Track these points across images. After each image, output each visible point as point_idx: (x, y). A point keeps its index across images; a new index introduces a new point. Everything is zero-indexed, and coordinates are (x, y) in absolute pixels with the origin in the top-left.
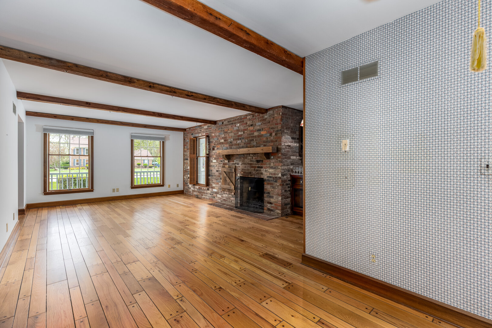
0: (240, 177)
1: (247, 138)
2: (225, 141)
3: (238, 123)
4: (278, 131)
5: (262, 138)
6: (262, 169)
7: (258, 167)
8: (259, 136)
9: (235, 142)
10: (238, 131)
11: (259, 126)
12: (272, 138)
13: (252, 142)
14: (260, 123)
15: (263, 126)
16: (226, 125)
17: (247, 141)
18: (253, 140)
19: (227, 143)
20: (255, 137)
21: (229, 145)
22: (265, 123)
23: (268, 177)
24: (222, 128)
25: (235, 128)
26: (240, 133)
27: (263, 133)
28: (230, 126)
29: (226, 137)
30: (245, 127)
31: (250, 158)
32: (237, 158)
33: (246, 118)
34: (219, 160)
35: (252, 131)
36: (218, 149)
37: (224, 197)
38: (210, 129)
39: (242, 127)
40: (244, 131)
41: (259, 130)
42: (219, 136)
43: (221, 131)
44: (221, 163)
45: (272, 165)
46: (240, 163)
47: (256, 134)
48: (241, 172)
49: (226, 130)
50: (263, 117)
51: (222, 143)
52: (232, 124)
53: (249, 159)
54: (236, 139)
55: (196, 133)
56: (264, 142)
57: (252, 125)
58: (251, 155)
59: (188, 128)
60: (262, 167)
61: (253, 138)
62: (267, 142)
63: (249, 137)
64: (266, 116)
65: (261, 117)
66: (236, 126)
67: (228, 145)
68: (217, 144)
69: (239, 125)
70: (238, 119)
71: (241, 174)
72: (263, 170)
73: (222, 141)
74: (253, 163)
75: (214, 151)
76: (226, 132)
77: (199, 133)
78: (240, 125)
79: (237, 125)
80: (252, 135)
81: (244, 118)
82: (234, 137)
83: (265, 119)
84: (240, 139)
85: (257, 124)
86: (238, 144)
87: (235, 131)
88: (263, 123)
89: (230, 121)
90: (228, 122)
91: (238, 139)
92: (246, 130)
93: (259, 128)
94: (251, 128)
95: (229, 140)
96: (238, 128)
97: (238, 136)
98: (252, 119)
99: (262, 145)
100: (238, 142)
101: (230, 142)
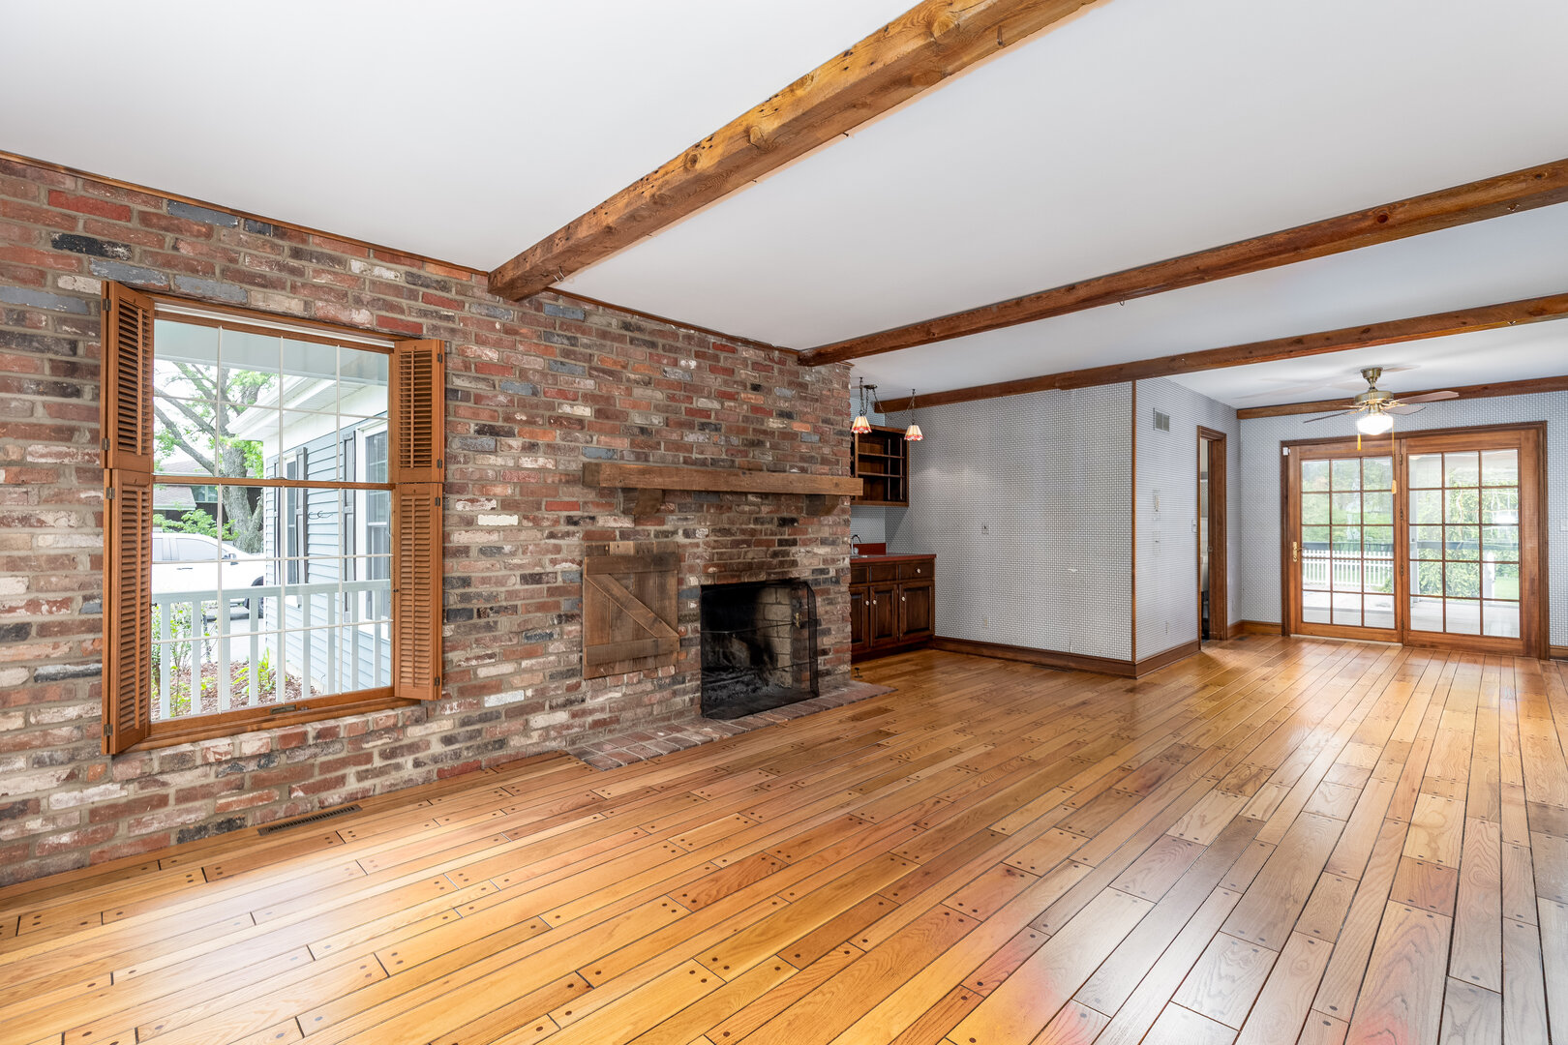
0: (703, 587)
2: (600, 414)
3: (688, 357)
4: (841, 433)
5: (796, 443)
6: (793, 549)
7: (781, 543)
8: (781, 435)
9: (675, 437)
10: (691, 389)
11: (786, 399)
12: (826, 451)
14: (788, 392)
15: (799, 406)
17: (735, 440)
18: (759, 444)
19: (614, 431)
20: (773, 433)
21: (632, 444)
22: (805, 398)
23: (814, 571)
24: (573, 341)
25: (674, 374)
26: (702, 403)
27: (797, 426)
28: (639, 353)
29: (608, 399)
30: (726, 382)
31: (747, 508)
32: (682, 508)
33: (733, 351)
34: (543, 513)
35: (755, 409)
36: (531, 448)
37: (591, 712)
39: (715, 382)
40: (721, 396)
41: (787, 415)
42: (543, 374)
43: (563, 353)
44: (568, 534)
45: (826, 532)
46: (702, 532)
47: (774, 424)
48: (706, 567)
49: (607, 359)
50: (797, 373)
51: (580, 422)
52: (653, 345)
53: (744, 512)
54: (681, 425)
56: (803, 459)
57: (756, 388)
58: (751, 498)
60: (794, 543)
61: (761, 437)
62: (811, 459)
63: (745, 430)
65: (790, 372)
66: (675, 363)
67: (621, 442)
68: (530, 422)
69: (693, 364)
70: (689, 337)
71: (708, 575)
72: (798, 553)
73: (584, 411)
74: (759, 527)
76: (611, 373)
78: (698, 367)
79: (684, 363)
80: (758, 427)
81: (723, 348)
82: (665, 409)
83: (803, 386)
84: (703, 427)
85: (777, 391)
86: (689, 448)
87: (671, 385)
88: (801, 398)
89: (639, 329)
90: (626, 326)
91: (690, 426)
92: (731, 397)
93: (784, 405)
94: (755, 398)
95: (638, 420)
96: (688, 378)
97: (690, 412)
98: (756, 366)
99: (792, 467)
100: (691, 437)
101: (643, 430)
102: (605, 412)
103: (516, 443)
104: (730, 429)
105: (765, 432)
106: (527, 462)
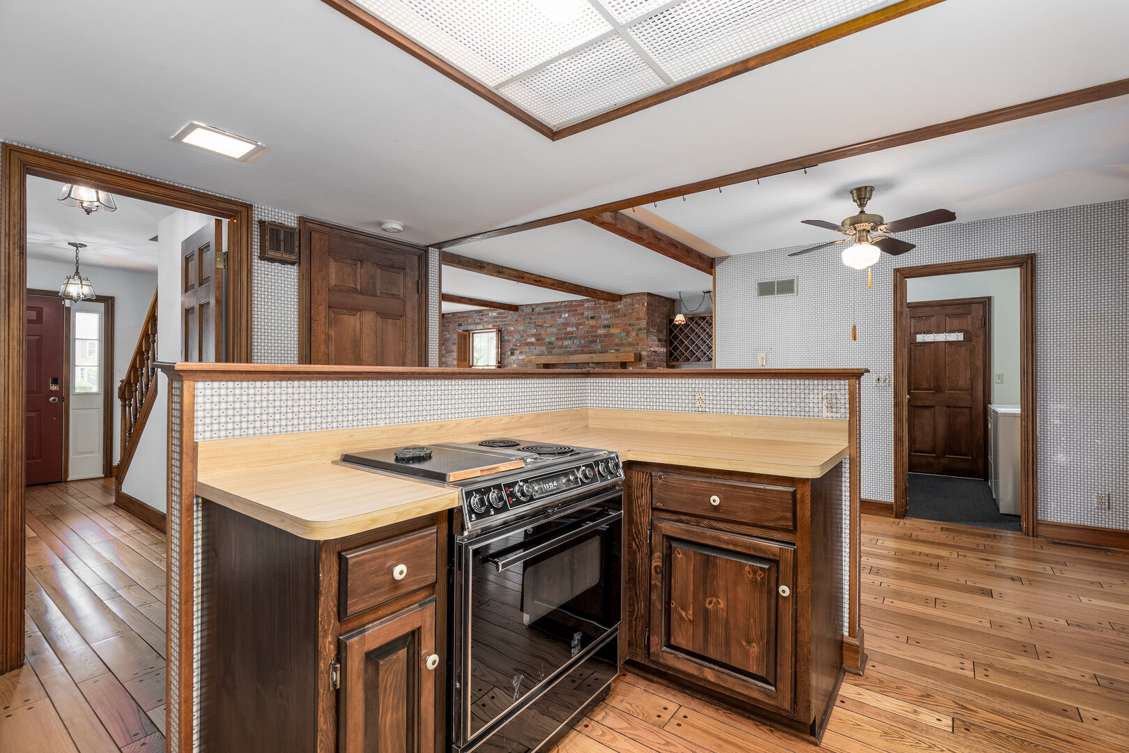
1: (584, 337)
2: (537, 340)
3: (565, 313)
4: (640, 329)
5: (612, 338)
8: (606, 336)
9: (560, 343)
10: (566, 325)
11: (607, 319)
12: (630, 340)
13: (593, 345)
14: (608, 316)
15: (614, 321)
16: (539, 314)
17: (583, 342)
18: (594, 341)
19: (541, 345)
20: (600, 336)
21: (547, 349)
22: (618, 316)
24: (531, 319)
25: (560, 321)
26: (569, 329)
27: (613, 331)
28: (548, 317)
29: (540, 335)
30: (579, 319)
31: (589, 369)
33: (583, 305)
35: (592, 327)
36: (521, 353)
38: (505, 317)
39: (574, 320)
40: (578, 325)
41: (608, 326)
42: (524, 331)
43: (529, 323)
47: (601, 331)
49: (539, 322)
50: (614, 306)
51: (532, 344)
52: (553, 312)
54: (562, 339)
55: (470, 324)
56: (617, 345)
57: (592, 318)
58: (591, 365)
59: (449, 314)
61: (595, 339)
62: (621, 345)
63: (588, 337)
64: (619, 306)
65: (610, 307)
66: (561, 317)
67: (544, 348)
68: (520, 346)
69: (567, 315)
70: (565, 306)
73: (533, 340)
75: (513, 357)
76: (540, 326)
77: (478, 324)
78: (569, 316)
79: (563, 316)
80: (594, 334)
81: (578, 305)
82: (557, 334)
83: (618, 311)
84: (570, 339)
85: (603, 317)
86: (566, 347)
87: (559, 325)
88: (615, 317)
89: (549, 308)
90: (545, 309)
91: (566, 339)
92: (581, 324)
93: (606, 322)
94: (592, 322)
95: (547, 340)
96: (565, 321)
97: (566, 333)
98: (593, 309)
99: (612, 349)
100: (566, 343)
101: (550, 343)
102: (539, 339)
103: (517, 352)
104: (581, 338)
105: (596, 336)
106: (520, 357)
